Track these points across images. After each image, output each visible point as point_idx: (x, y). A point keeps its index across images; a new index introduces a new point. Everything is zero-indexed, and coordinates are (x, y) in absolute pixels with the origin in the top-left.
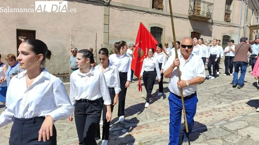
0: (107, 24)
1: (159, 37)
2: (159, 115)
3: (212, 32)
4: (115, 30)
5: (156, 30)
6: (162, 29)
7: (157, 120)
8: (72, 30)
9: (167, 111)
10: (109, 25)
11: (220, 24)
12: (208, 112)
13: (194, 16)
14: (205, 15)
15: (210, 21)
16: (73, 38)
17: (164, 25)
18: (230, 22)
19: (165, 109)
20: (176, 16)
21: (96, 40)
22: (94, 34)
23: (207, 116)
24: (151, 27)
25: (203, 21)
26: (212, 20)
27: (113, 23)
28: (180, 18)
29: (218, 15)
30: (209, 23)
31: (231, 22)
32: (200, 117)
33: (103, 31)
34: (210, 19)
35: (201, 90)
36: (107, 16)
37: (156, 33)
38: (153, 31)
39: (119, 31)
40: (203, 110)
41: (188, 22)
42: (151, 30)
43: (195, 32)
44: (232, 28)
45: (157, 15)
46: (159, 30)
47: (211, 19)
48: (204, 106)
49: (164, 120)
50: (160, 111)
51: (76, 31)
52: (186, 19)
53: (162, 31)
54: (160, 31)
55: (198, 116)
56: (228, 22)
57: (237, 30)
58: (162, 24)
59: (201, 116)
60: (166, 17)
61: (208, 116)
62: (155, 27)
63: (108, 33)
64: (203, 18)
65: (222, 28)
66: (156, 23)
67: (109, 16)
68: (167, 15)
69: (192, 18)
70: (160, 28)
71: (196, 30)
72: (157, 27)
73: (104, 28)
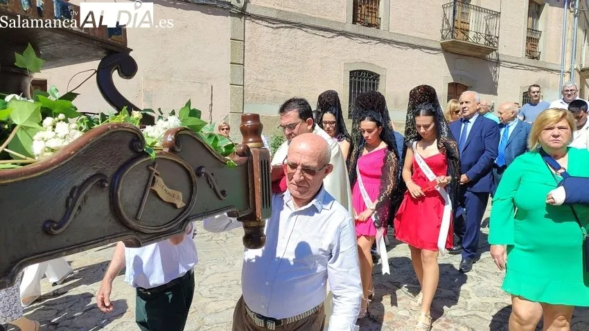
0: (238, 64)
3: (497, 84)
4: (260, 77)
5: (363, 79)
6: (379, 76)
8: (146, 79)
10: (243, 65)
11: (516, 65)
13: (455, 44)
14: (482, 42)
15: (493, 56)
16: (149, 99)
17: (384, 66)
18: (537, 58)
20: (413, 43)
21: (212, 105)
22: (206, 90)
24: (351, 72)
25: (476, 57)
26: (498, 55)
27: (256, 60)
28: (420, 47)
29: (511, 44)
30: (490, 61)
31: (541, 60)
33: (229, 82)
34: (492, 50)
36: (238, 41)
37: (362, 85)
38: (355, 82)
39: (270, 81)
41: (440, 61)
42: (351, 77)
43: (457, 84)
44: (543, 74)
45: (366, 41)
46: (370, 80)
47: (494, 52)
51: (158, 81)
52: (436, 52)
53: (378, 80)
54: (374, 80)
56: (533, 58)
57: (553, 78)
58: (377, 64)
60: (387, 45)
62: (360, 71)
63: (243, 85)
64: (478, 48)
65: (520, 72)
66: (363, 59)
67: (244, 41)
68: (389, 42)
69: (449, 49)
70: (372, 73)
71: (461, 79)
72: (366, 71)
73: (233, 73)
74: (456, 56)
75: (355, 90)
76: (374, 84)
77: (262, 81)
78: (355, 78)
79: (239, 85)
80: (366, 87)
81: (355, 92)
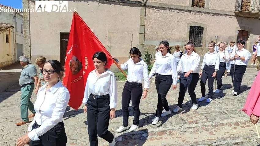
0: (143, 25)
2: (186, 121)
4: (151, 30)
5: (196, 29)
6: (203, 28)
7: (183, 127)
8: (109, 32)
9: (196, 118)
10: (145, 26)
12: (245, 122)
13: (241, 13)
14: (256, 11)
16: (109, 39)
17: (206, 24)
19: (194, 115)
20: (219, 13)
21: (132, 41)
22: (130, 36)
23: (243, 127)
24: (190, 27)
25: (253, 18)
27: (149, 23)
28: (224, 15)
32: (234, 128)
33: (139, 32)
35: (242, 97)
36: (143, 16)
37: (195, 32)
38: (192, 31)
39: (155, 32)
40: (240, 120)
41: (235, 19)
42: (190, 29)
43: (243, 31)
45: (198, 13)
46: (199, 30)
48: (242, 116)
49: (190, 128)
50: (188, 117)
51: (113, 33)
52: (232, 16)
53: (203, 30)
54: (201, 30)
55: (232, 126)
58: (203, 23)
59: (235, 126)
60: (207, 15)
61: (245, 127)
62: (195, 26)
63: (144, 34)
64: (254, 14)
66: (196, 21)
67: (145, 16)
68: (209, 13)
69: (239, 15)
70: (200, 27)
71: (245, 28)
72: (197, 26)
73: (141, 29)
74: (242, 18)
75: (192, 34)
76: (201, 32)
77: (151, 32)
78: (192, 29)
79: (143, 33)
80: (197, 33)
81: (192, 36)
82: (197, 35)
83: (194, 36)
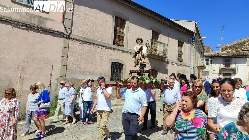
0: (65, 57)
1: (119, 72)
3: (167, 70)
4: (74, 63)
5: (117, 66)
6: (123, 65)
8: (23, 61)
10: (67, 57)
11: (174, 64)
13: (152, 55)
14: (162, 55)
15: (166, 60)
16: (23, 70)
17: (125, 61)
18: (182, 61)
21: (52, 73)
22: (50, 67)
24: (112, 63)
25: (159, 60)
26: (168, 60)
27: (73, 56)
29: (172, 56)
30: (165, 61)
33: (60, 64)
34: (166, 58)
36: (66, 48)
37: (116, 68)
38: (114, 67)
39: (78, 65)
42: (112, 65)
43: (153, 69)
44: (184, 67)
45: (118, 51)
46: (120, 66)
51: (28, 62)
53: (123, 66)
56: (180, 61)
57: (188, 69)
58: (123, 60)
60: (126, 54)
62: (116, 63)
63: (66, 66)
64: (160, 57)
65: (176, 66)
66: (117, 58)
67: (68, 48)
68: (127, 52)
69: (150, 56)
70: (121, 64)
72: (118, 63)
73: (62, 61)
74: (153, 59)
75: (113, 70)
76: (121, 68)
77: (74, 64)
78: (114, 65)
79: (65, 66)
80: (118, 69)
81: (113, 71)
82: (118, 70)
83: (115, 71)
